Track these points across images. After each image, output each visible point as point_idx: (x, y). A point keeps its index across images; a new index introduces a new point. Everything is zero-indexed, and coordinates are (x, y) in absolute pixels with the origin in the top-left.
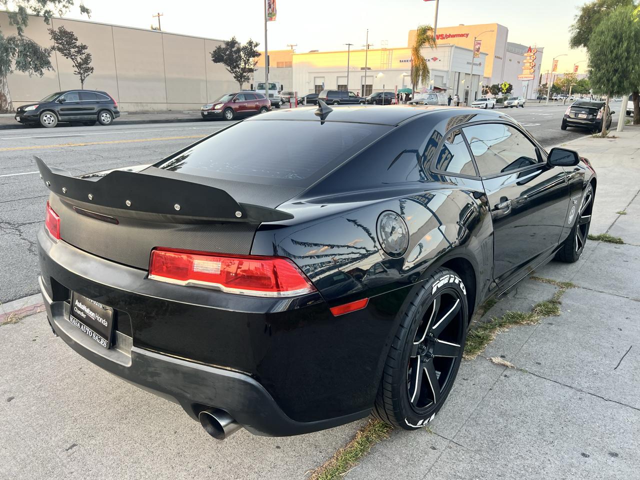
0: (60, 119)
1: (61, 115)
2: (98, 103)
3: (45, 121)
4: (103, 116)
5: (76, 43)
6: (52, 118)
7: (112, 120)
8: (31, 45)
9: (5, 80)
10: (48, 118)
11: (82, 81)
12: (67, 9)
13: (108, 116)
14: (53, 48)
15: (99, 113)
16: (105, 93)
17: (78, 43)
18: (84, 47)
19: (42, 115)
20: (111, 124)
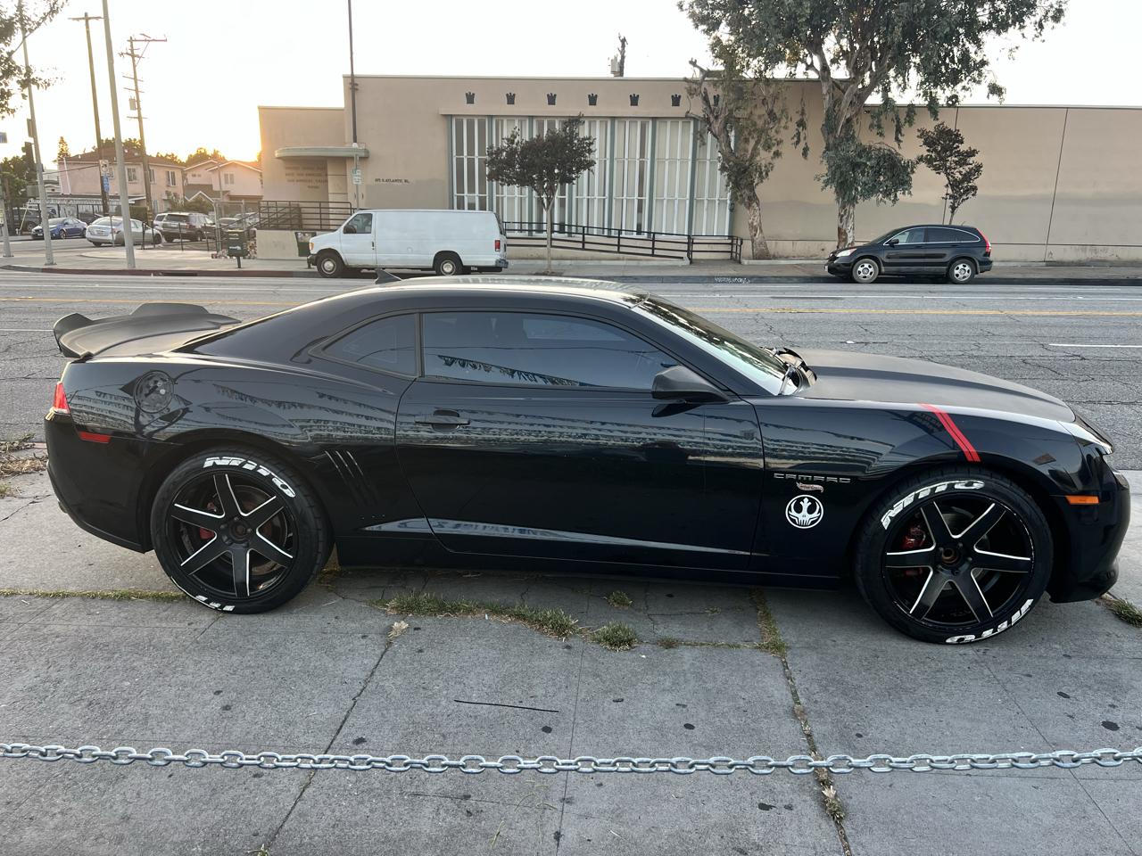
0: (883, 270)
1: (886, 264)
2: (954, 246)
3: (860, 272)
4: (958, 268)
5: (958, 147)
6: (871, 270)
7: (972, 276)
8: (887, 157)
9: (851, 210)
10: (865, 270)
11: (953, 208)
12: (968, 93)
13: (967, 268)
14: (920, 159)
15: (951, 264)
16: (974, 231)
17: (963, 148)
18: (972, 153)
19: (857, 264)
20: (970, 282)
